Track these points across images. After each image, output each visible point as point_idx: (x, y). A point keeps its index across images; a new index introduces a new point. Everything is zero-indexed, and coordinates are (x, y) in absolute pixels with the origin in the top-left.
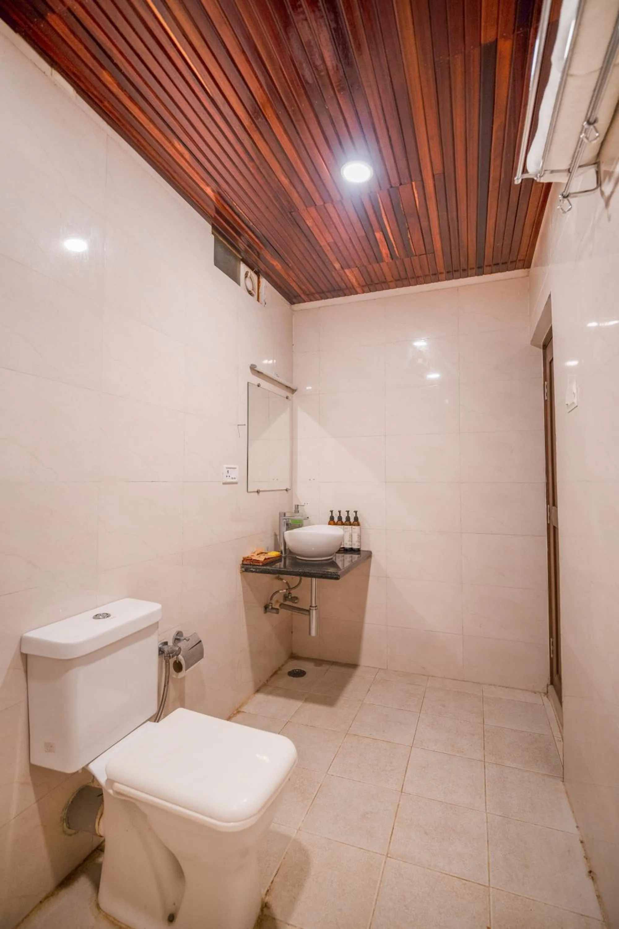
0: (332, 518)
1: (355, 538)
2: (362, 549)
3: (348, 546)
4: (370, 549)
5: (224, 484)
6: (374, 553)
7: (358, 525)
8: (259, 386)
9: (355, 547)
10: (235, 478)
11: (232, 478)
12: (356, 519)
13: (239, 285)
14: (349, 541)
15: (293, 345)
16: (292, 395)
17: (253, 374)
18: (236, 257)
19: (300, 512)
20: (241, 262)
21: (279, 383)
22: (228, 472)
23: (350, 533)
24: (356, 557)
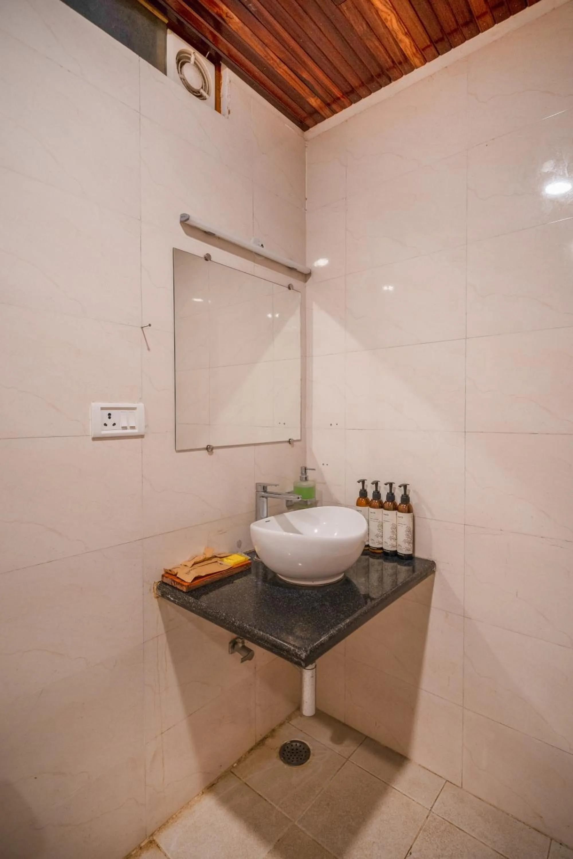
0: (363, 493)
1: (403, 535)
2: (417, 555)
3: (388, 547)
4: (433, 558)
5: (94, 439)
6: (439, 566)
7: (409, 510)
8: (207, 258)
9: (404, 549)
10: (133, 428)
11: (125, 428)
12: (406, 499)
13: (165, 72)
14: (391, 538)
15: (306, 199)
16: (302, 283)
17: (187, 234)
18: (155, 20)
19: (309, 478)
20: (169, 31)
21: (267, 258)
22: (110, 418)
23: (393, 524)
24: (403, 570)
